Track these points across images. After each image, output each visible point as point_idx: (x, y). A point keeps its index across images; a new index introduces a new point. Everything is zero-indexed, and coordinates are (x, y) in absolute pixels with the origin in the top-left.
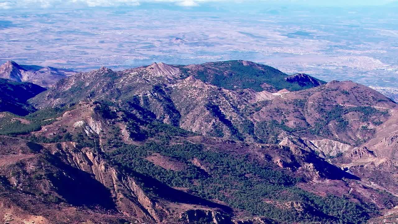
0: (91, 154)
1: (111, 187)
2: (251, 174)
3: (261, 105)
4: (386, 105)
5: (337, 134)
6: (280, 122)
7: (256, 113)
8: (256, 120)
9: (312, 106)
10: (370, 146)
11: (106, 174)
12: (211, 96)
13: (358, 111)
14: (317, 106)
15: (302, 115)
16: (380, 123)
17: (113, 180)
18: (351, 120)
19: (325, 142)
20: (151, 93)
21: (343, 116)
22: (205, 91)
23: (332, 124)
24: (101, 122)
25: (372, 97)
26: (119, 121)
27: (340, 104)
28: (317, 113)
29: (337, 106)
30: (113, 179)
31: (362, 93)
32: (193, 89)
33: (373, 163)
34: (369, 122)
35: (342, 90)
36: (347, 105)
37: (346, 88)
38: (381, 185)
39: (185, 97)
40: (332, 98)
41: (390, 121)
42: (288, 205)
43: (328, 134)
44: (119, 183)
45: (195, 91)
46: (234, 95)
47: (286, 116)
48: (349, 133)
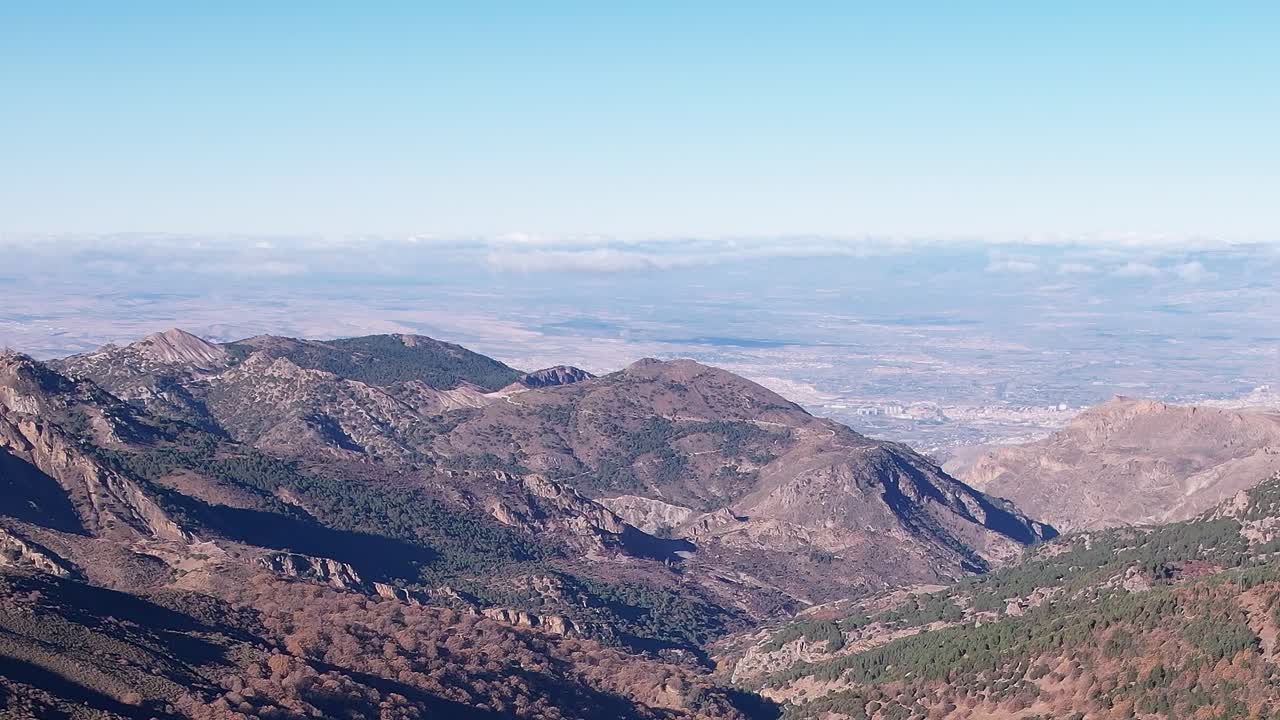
0: (33, 425)
1: (85, 498)
2: (426, 529)
3: (452, 419)
4: (786, 417)
5: (658, 487)
6: (505, 458)
7: (440, 437)
8: (441, 454)
9: (590, 421)
10: (743, 508)
11: (70, 470)
12: (319, 397)
13: (713, 432)
14: (602, 421)
15: (562, 443)
16: (769, 459)
17: (86, 483)
18: (694, 455)
19: (624, 504)
20: (152, 393)
21: (673, 445)
22: (301, 386)
23: (644, 463)
24: (38, 400)
25: (748, 398)
26: (83, 402)
27: (665, 416)
28: (602, 438)
29: (657, 419)
30: (89, 483)
31: (721, 387)
32: (268, 382)
33: (743, 532)
34: (741, 458)
35: (668, 381)
36: (684, 419)
37: (680, 376)
38: (763, 578)
39: (246, 401)
40: (643, 400)
41: (793, 452)
43: (636, 486)
44: (103, 490)
45: (272, 385)
46: (379, 394)
47: (522, 444)
48: (691, 485)
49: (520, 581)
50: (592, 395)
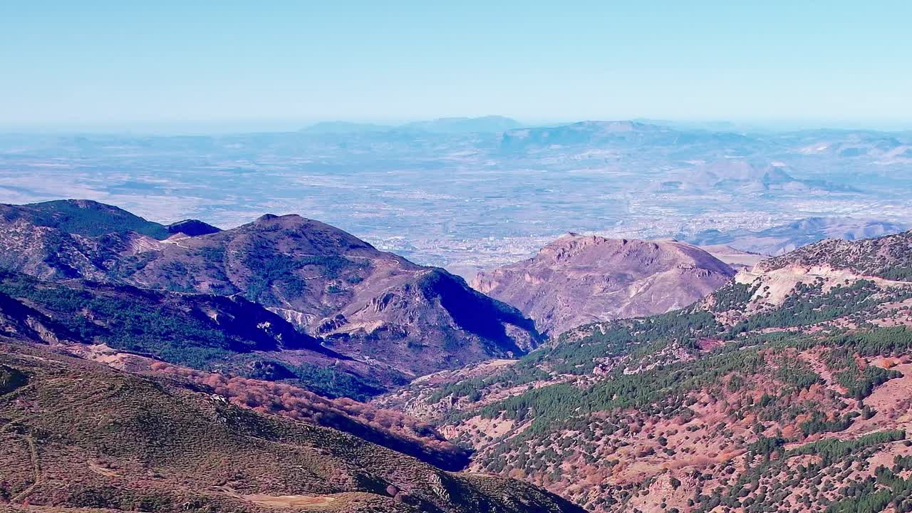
3: (143, 258)
4: (363, 252)
5: (289, 301)
6: (183, 284)
7: (138, 272)
9: (237, 257)
10: (348, 315)
12: (51, 246)
13: (319, 264)
14: (245, 257)
15: (221, 273)
16: (359, 281)
18: (309, 279)
21: (295, 273)
22: (38, 238)
23: (277, 286)
25: (338, 240)
27: (286, 254)
28: (247, 269)
29: (280, 256)
31: (319, 234)
32: (13, 236)
33: (361, 330)
34: (340, 280)
35: (284, 230)
36: (298, 255)
37: (291, 226)
38: (381, 359)
40: (270, 244)
41: (374, 276)
42: (251, 367)
43: (273, 302)
45: (17, 238)
47: (194, 275)
48: (310, 300)
49: (251, 365)
50: (236, 240)
